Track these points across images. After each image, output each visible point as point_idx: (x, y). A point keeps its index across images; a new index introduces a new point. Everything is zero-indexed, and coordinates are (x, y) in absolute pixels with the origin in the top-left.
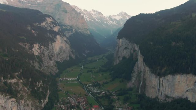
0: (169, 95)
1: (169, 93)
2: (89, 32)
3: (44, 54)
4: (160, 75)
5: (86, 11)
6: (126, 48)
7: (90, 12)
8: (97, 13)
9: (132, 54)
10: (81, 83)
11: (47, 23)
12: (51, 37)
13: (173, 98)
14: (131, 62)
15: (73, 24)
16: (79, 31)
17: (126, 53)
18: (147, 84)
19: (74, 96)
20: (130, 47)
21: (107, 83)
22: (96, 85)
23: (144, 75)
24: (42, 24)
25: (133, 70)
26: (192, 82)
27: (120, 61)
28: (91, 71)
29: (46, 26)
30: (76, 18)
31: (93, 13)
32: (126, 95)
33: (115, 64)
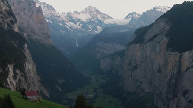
8: (45, 7)
15: (22, 23)
16: (35, 37)
30: (28, 11)
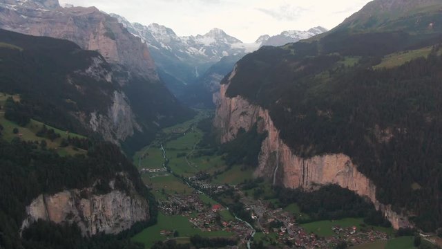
0: (316, 183)
1: (317, 179)
2: (157, 77)
3: (104, 129)
4: (305, 156)
5: (140, 25)
6: (243, 114)
7: (149, 29)
8: (163, 31)
9: (256, 123)
10: (177, 176)
11: (95, 68)
12: (106, 94)
13: (321, 185)
14: (254, 137)
15: (127, 62)
16: (140, 74)
17: (244, 122)
18: (285, 171)
19: (176, 195)
20: (251, 113)
21: (220, 173)
22: (204, 177)
23: (280, 157)
24: (87, 71)
25: (260, 150)
26: (343, 164)
27: (233, 135)
28: (184, 155)
29: (93, 74)
30: (133, 49)
31: (154, 30)
32: (257, 189)
33: (224, 140)
